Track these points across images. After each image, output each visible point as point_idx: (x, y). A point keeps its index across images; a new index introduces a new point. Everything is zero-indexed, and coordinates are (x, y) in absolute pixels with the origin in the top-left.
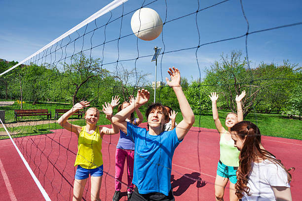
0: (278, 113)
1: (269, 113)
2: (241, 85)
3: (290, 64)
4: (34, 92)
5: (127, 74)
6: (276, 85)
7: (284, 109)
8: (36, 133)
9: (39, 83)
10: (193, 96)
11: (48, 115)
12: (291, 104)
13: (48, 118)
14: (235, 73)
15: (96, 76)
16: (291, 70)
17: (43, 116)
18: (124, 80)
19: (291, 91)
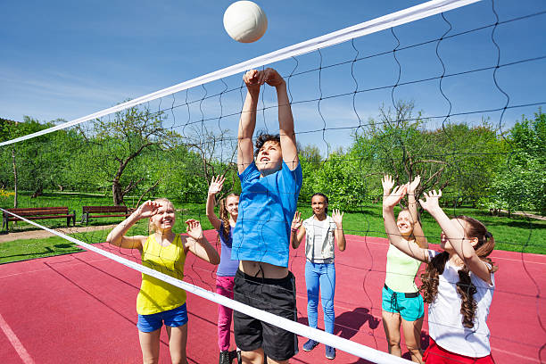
0: (473, 207)
1: (459, 207)
2: (413, 160)
3: (493, 125)
4: (34, 174)
5: (213, 141)
6: (471, 159)
7: (484, 200)
8: (52, 251)
9: (43, 157)
10: (331, 180)
11: (69, 218)
12: (494, 190)
13: (68, 223)
14: (403, 138)
15: (158, 145)
16: (493, 134)
17: (57, 220)
18: (207, 151)
19: (495, 170)
